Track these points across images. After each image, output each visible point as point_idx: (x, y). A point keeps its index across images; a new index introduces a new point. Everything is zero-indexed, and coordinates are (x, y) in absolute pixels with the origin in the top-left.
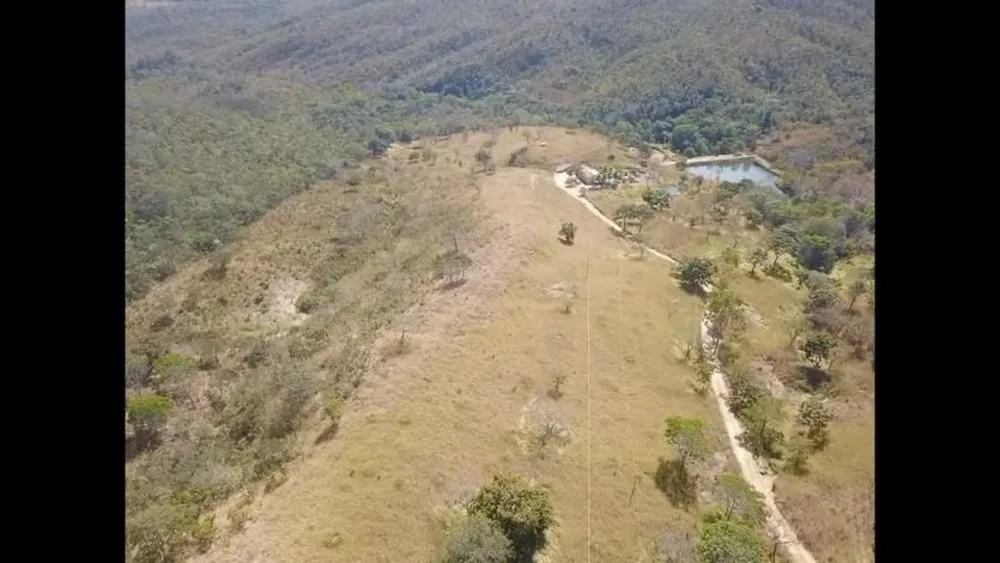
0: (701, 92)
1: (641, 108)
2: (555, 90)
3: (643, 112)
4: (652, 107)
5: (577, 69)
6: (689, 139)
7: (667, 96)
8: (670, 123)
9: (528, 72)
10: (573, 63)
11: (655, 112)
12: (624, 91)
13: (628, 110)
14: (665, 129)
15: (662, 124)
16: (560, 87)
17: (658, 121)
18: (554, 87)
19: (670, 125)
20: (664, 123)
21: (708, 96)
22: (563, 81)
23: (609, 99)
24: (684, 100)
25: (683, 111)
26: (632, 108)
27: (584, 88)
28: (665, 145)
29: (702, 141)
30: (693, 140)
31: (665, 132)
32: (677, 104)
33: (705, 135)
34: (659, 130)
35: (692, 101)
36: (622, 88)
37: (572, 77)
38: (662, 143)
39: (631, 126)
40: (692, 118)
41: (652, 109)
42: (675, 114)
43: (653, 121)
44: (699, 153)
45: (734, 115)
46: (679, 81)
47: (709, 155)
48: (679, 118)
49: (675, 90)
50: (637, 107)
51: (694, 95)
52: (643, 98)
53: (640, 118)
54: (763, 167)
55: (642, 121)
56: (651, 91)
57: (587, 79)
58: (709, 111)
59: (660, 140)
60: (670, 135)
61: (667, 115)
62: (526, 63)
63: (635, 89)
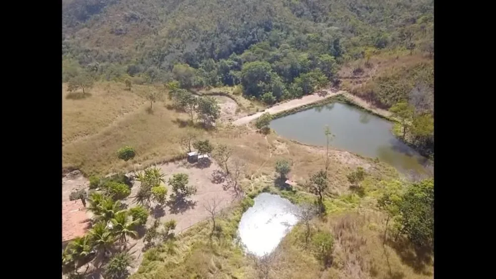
0: (260, 26)
1: (201, 46)
2: (114, 37)
3: (204, 50)
4: (213, 44)
5: (138, 14)
6: (263, 80)
7: (228, 32)
8: (236, 60)
9: (88, 22)
10: (134, 9)
11: (217, 50)
12: (182, 31)
13: (187, 50)
14: (232, 68)
15: (228, 62)
16: (119, 33)
17: (221, 60)
18: (112, 33)
19: (236, 63)
20: (229, 61)
21: (267, 29)
22: (121, 27)
23: (167, 41)
24: (245, 35)
25: (247, 47)
26: (191, 48)
27: (145, 32)
28: (236, 88)
29: (277, 80)
30: (268, 80)
31: (232, 72)
32: (240, 40)
33: (279, 71)
34: (225, 70)
35: (253, 35)
36: (180, 28)
37: (134, 22)
38: (231, 85)
39: (191, 69)
40: (258, 53)
41: (213, 48)
42: (239, 50)
43: (217, 60)
44: (279, 98)
45: (299, 45)
46: (237, 16)
47: (290, 98)
48: (243, 55)
49: (234, 26)
50: (197, 46)
51: (255, 30)
52: (202, 36)
53: (202, 58)
54: (361, 108)
55: (205, 61)
56: (210, 27)
57: (149, 24)
58: (274, 44)
59: (229, 82)
60: (237, 74)
61: (231, 53)
62: (86, 12)
63: (194, 28)
